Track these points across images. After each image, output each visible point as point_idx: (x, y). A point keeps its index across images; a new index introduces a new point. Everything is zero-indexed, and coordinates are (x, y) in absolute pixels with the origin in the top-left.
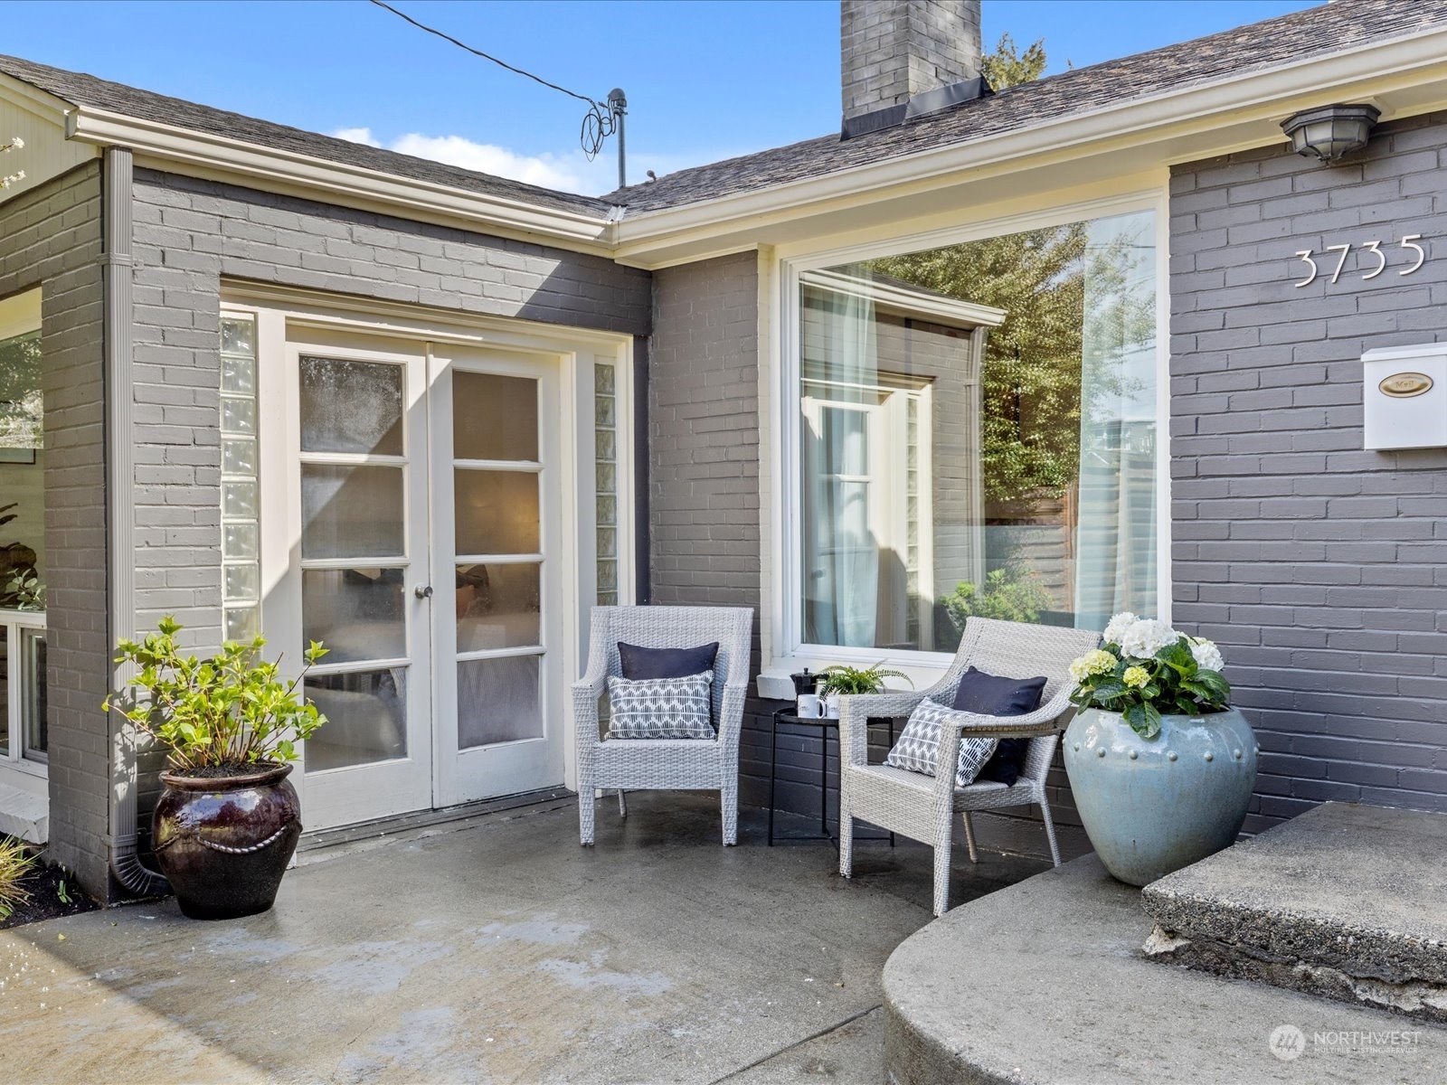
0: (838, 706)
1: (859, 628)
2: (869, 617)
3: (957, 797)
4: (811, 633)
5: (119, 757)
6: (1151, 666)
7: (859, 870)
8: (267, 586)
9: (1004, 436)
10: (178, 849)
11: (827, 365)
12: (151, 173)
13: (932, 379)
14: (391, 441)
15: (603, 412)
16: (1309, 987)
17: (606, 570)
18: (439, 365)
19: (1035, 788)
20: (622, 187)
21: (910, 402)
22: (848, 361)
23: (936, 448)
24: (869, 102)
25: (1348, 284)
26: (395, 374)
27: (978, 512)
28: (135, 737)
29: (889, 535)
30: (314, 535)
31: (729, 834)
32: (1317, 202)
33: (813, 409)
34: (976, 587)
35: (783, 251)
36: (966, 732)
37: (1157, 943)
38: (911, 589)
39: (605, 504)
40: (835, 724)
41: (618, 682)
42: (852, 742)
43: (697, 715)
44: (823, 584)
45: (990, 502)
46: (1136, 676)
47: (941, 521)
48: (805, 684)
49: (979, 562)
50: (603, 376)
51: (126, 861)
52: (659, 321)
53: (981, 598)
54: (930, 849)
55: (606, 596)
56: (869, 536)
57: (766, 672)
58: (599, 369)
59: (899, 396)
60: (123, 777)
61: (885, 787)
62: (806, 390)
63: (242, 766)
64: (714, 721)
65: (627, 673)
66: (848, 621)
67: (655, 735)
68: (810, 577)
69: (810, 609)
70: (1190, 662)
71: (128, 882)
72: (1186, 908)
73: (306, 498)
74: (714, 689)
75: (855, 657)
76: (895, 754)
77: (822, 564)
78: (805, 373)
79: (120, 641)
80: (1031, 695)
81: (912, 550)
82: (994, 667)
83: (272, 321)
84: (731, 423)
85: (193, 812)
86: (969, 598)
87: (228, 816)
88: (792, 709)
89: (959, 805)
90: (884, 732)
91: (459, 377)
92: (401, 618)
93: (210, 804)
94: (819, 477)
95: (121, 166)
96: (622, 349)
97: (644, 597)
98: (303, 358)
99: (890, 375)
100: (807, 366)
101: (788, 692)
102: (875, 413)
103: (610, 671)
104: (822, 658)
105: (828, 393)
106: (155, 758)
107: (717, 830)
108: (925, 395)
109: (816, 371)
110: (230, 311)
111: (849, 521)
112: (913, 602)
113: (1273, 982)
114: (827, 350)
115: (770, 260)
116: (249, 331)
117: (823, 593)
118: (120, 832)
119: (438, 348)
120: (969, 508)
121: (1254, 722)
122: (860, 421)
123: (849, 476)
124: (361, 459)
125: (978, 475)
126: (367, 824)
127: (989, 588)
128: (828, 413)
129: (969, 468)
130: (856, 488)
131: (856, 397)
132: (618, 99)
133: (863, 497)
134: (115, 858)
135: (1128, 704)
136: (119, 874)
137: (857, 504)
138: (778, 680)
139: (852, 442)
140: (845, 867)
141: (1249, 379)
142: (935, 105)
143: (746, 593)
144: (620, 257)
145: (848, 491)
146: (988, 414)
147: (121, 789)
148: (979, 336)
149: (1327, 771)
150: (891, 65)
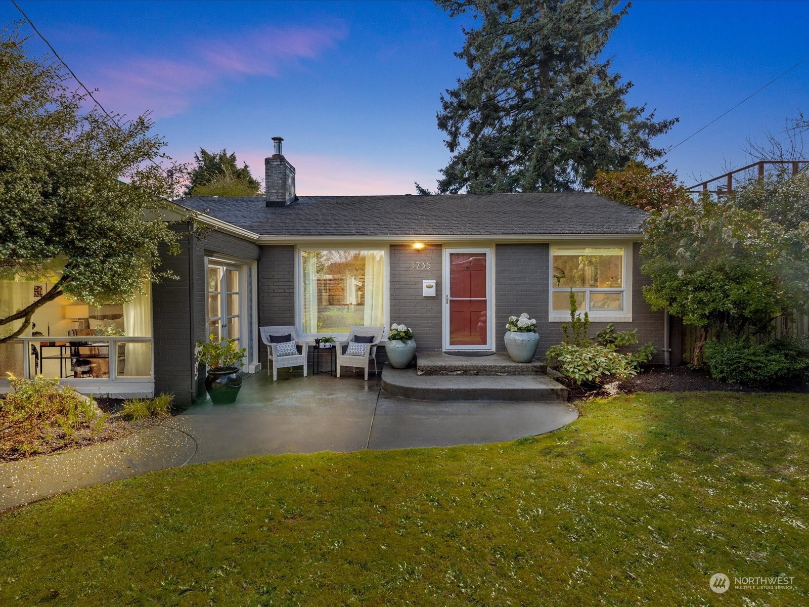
5: (195, 370)
7: (341, 376)
8: (206, 326)
16: (442, 374)
18: (225, 269)
24: (274, 198)
25: (419, 269)
28: (197, 365)
31: (305, 374)
32: (414, 255)
35: (298, 246)
37: (420, 373)
39: (250, 302)
42: (338, 350)
43: (295, 350)
48: (318, 341)
52: (262, 258)
54: (363, 368)
58: (250, 269)
60: (196, 375)
61: (349, 358)
66: (312, 328)
67: (287, 355)
70: (409, 331)
71: (197, 401)
72: (425, 367)
76: (348, 352)
84: (285, 283)
85: (221, 380)
87: (230, 380)
91: (227, 271)
93: (225, 377)
96: (254, 265)
98: (208, 268)
103: (268, 342)
107: (303, 373)
113: (438, 375)
115: (296, 248)
118: (196, 388)
119: (226, 264)
124: (213, 293)
140: (338, 376)
141: (403, 283)
142: (289, 202)
143: (291, 322)
147: (196, 378)
150: (281, 191)
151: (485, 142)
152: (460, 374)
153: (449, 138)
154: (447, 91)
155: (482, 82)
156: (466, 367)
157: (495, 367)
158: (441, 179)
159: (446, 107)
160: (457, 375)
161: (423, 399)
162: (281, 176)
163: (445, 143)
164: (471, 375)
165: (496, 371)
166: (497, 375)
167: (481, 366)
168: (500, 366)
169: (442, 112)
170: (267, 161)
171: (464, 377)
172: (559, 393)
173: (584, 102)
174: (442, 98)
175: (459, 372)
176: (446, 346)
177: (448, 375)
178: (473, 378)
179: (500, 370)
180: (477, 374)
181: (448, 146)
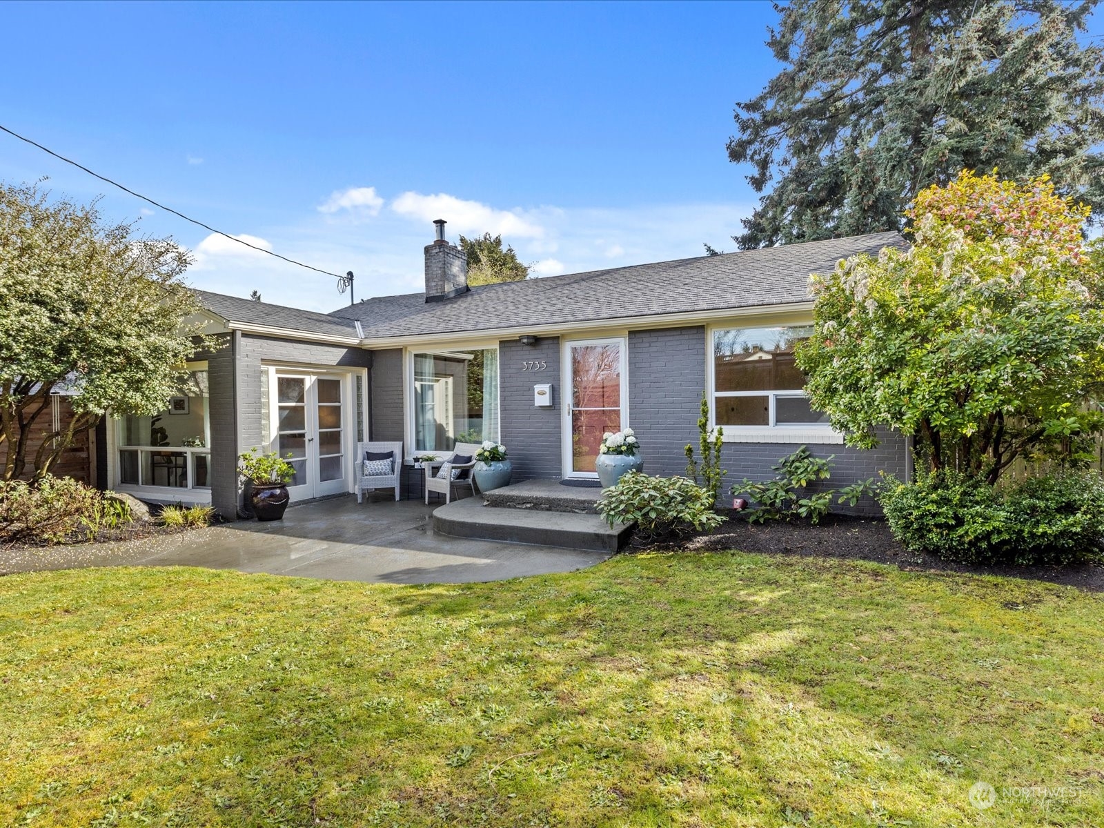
0: (425, 465)
1: (431, 446)
2: (433, 444)
3: (451, 483)
4: (418, 448)
5: (239, 483)
6: (489, 451)
7: (429, 503)
8: (272, 440)
9: (475, 390)
10: (261, 504)
11: (421, 373)
12: (246, 335)
13: (452, 375)
14: (301, 399)
15: (359, 388)
16: (510, 507)
17: (360, 432)
18: (314, 378)
19: (470, 480)
20: (353, 304)
21: (446, 382)
22: (427, 371)
23: (454, 394)
24: (433, 293)
25: (533, 371)
26: (301, 381)
27: (466, 413)
28: (242, 478)
29: (440, 420)
30: (282, 426)
31: (397, 498)
32: (527, 352)
33: (418, 384)
34: (466, 434)
35: (409, 349)
36: (453, 468)
37: (486, 503)
38: (447, 435)
39: (359, 414)
40: (424, 469)
41: (367, 462)
42: (428, 473)
43: (388, 469)
44: (421, 434)
45: (470, 410)
46: (487, 454)
47: (456, 416)
48: (417, 460)
49: (467, 428)
50: (359, 379)
51: (241, 509)
52: (374, 364)
53: (467, 437)
54: (445, 494)
55: (360, 439)
56: (435, 420)
57: (406, 458)
58: (358, 377)
59: (443, 380)
60: (240, 488)
61: (435, 482)
62: (416, 380)
63: (275, 484)
64: (393, 470)
65: (368, 459)
66: (428, 445)
67: (377, 475)
68: (417, 433)
69: (418, 441)
70: (497, 451)
71: (242, 515)
72: (490, 495)
73: (280, 415)
74: (393, 463)
75: (429, 453)
76: (438, 475)
77: (421, 429)
78: (415, 375)
79: (240, 454)
80: (469, 459)
81: (447, 424)
82: (461, 454)
83: (272, 369)
84: (395, 393)
85: (262, 496)
86: (463, 437)
87: (272, 496)
88: (414, 466)
89: (452, 485)
90: (436, 470)
91: (319, 381)
92: (304, 447)
93: (268, 493)
94: (420, 404)
95: (239, 334)
96: (364, 373)
97: (371, 439)
98: (279, 378)
99: (438, 375)
100: (416, 373)
101: (412, 463)
102: (436, 385)
103: (364, 459)
104: (421, 454)
105: (422, 380)
106: (249, 482)
107: (394, 496)
108: (450, 380)
109: (418, 374)
110: (264, 368)
111: (429, 416)
112: (448, 438)
113: (504, 507)
114: (421, 369)
115: (406, 350)
116: (267, 372)
117: (421, 438)
118: (240, 501)
119: (314, 373)
120: (463, 412)
121: (511, 463)
122: (431, 387)
123: (428, 403)
124: (293, 404)
125: (466, 402)
126: (297, 502)
127: (470, 435)
128: (422, 385)
129: (463, 400)
130: (431, 406)
131: (429, 381)
132: (350, 274)
133: (433, 409)
134: (238, 508)
135: (486, 460)
136: (240, 512)
137: (431, 411)
138: (410, 459)
139: (430, 392)
140: (426, 502)
141: (515, 389)
142: (452, 295)
143: (400, 437)
144: (363, 347)
145: (428, 407)
146: (470, 383)
147: (240, 491)
148: (466, 362)
149: (530, 473)
150: (440, 283)
151: (800, 170)
152: (529, 508)
153: (755, 172)
154: (739, 105)
155: (793, 79)
156: (537, 498)
157: (572, 500)
158: (739, 235)
159: (744, 128)
160: (526, 508)
161: (449, 533)
162: (440, 265)
163: (748, 180)
164: (542, 509)
165: (573, 507)
166: (575, 512)
167: (554, 499)
168: (578, 501)
169: (738, 135)
170: (427, 250)
171: (534, 512)
172: (606, 540)
173: (963, 73)
174: (737, 116)
175: (529, 505)
176: (568, 472)
177: (515, 507)
178: (545, 514)
179: (577, 505)
180: (549, 509)
181: (753, 184)
